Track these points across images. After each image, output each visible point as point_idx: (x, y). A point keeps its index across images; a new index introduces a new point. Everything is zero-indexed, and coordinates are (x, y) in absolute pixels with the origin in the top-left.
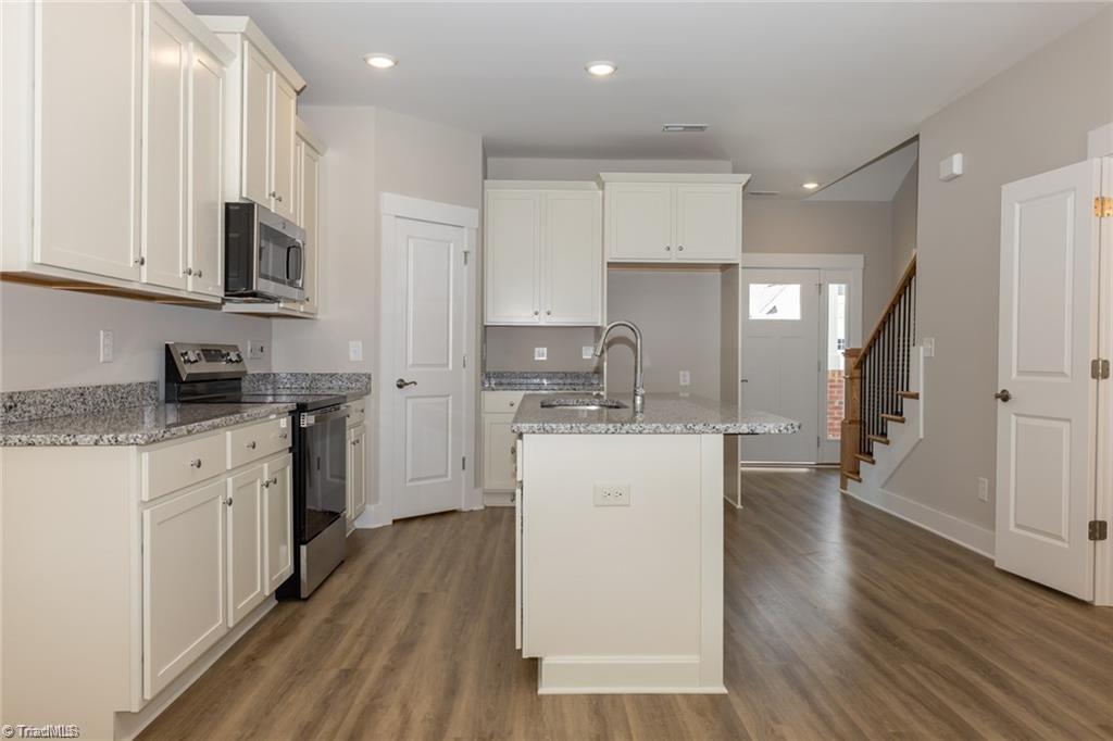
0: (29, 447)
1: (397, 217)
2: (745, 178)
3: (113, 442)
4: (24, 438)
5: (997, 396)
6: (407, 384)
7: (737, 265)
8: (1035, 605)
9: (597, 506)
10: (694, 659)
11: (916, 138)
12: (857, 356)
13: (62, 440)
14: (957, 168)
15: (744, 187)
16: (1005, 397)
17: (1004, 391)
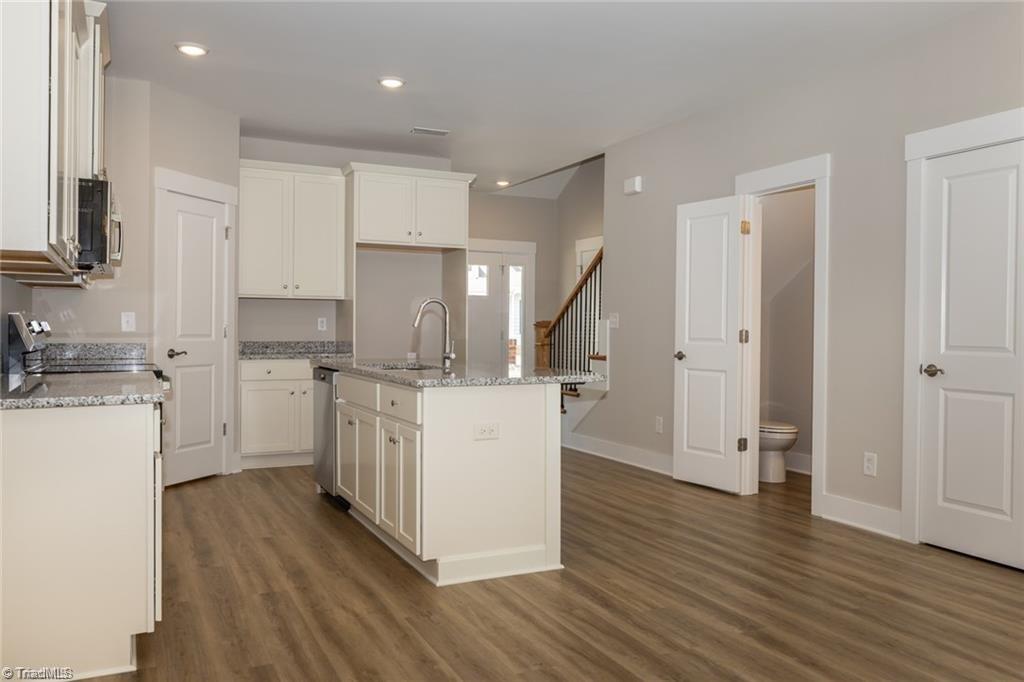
0: (58, 408)
1: (169, 191)
2: (471, 177)
3: (138, 401)
4: (52, 400)
5: (676, 356)
6: (178, 354)
7: (464, 250)
8: (707, 498)
9: (477, 440)
10: (541, 547)
11: (603, 156)
12: (546, 327)
13: (90, 400)
14: (638, 188)
15: (471, 185)
16: (680, 356)
17: (680, 353)
